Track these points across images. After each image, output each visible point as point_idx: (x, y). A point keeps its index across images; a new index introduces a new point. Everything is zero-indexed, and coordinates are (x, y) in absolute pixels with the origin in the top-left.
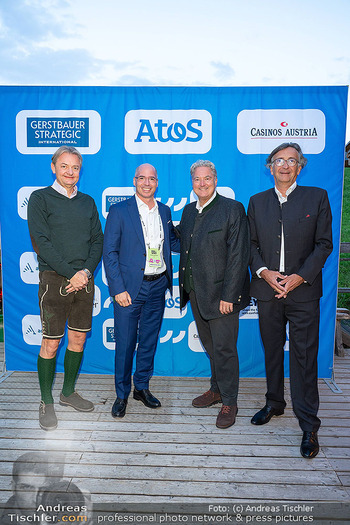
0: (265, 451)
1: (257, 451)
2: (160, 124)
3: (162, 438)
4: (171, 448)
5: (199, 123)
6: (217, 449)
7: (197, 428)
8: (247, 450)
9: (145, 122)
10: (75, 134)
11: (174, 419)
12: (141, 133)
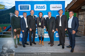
0: (55, 50)
1: (54, 50)
2: (39, 6)
3: (41, 49)
4: (42, 50)
5: (45, 6)
6: (49, 50)
7: (46, 48)
8: (53, 50)
9: (37, 6)
10: (27, 8)
11: (43, 47)
12: (36, 8)
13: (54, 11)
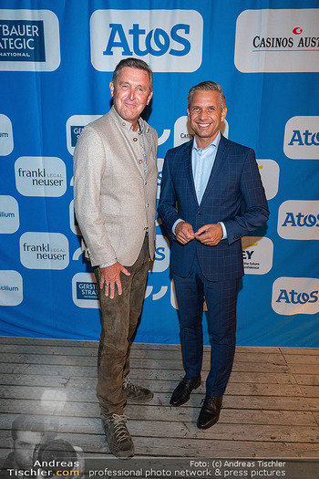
5: (187, 29)
9: (116, 28)
10: (26, 44)
12: (111, 44)
13: (267, 78)
